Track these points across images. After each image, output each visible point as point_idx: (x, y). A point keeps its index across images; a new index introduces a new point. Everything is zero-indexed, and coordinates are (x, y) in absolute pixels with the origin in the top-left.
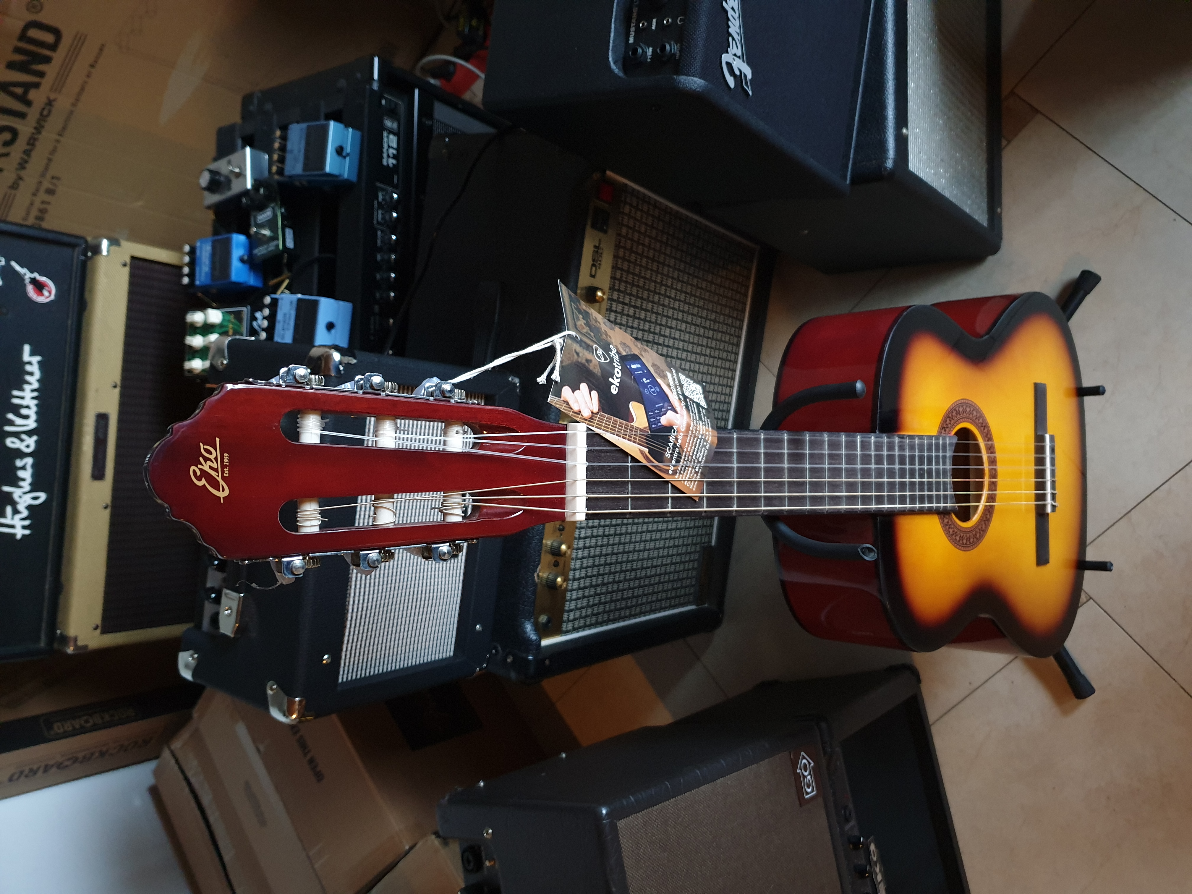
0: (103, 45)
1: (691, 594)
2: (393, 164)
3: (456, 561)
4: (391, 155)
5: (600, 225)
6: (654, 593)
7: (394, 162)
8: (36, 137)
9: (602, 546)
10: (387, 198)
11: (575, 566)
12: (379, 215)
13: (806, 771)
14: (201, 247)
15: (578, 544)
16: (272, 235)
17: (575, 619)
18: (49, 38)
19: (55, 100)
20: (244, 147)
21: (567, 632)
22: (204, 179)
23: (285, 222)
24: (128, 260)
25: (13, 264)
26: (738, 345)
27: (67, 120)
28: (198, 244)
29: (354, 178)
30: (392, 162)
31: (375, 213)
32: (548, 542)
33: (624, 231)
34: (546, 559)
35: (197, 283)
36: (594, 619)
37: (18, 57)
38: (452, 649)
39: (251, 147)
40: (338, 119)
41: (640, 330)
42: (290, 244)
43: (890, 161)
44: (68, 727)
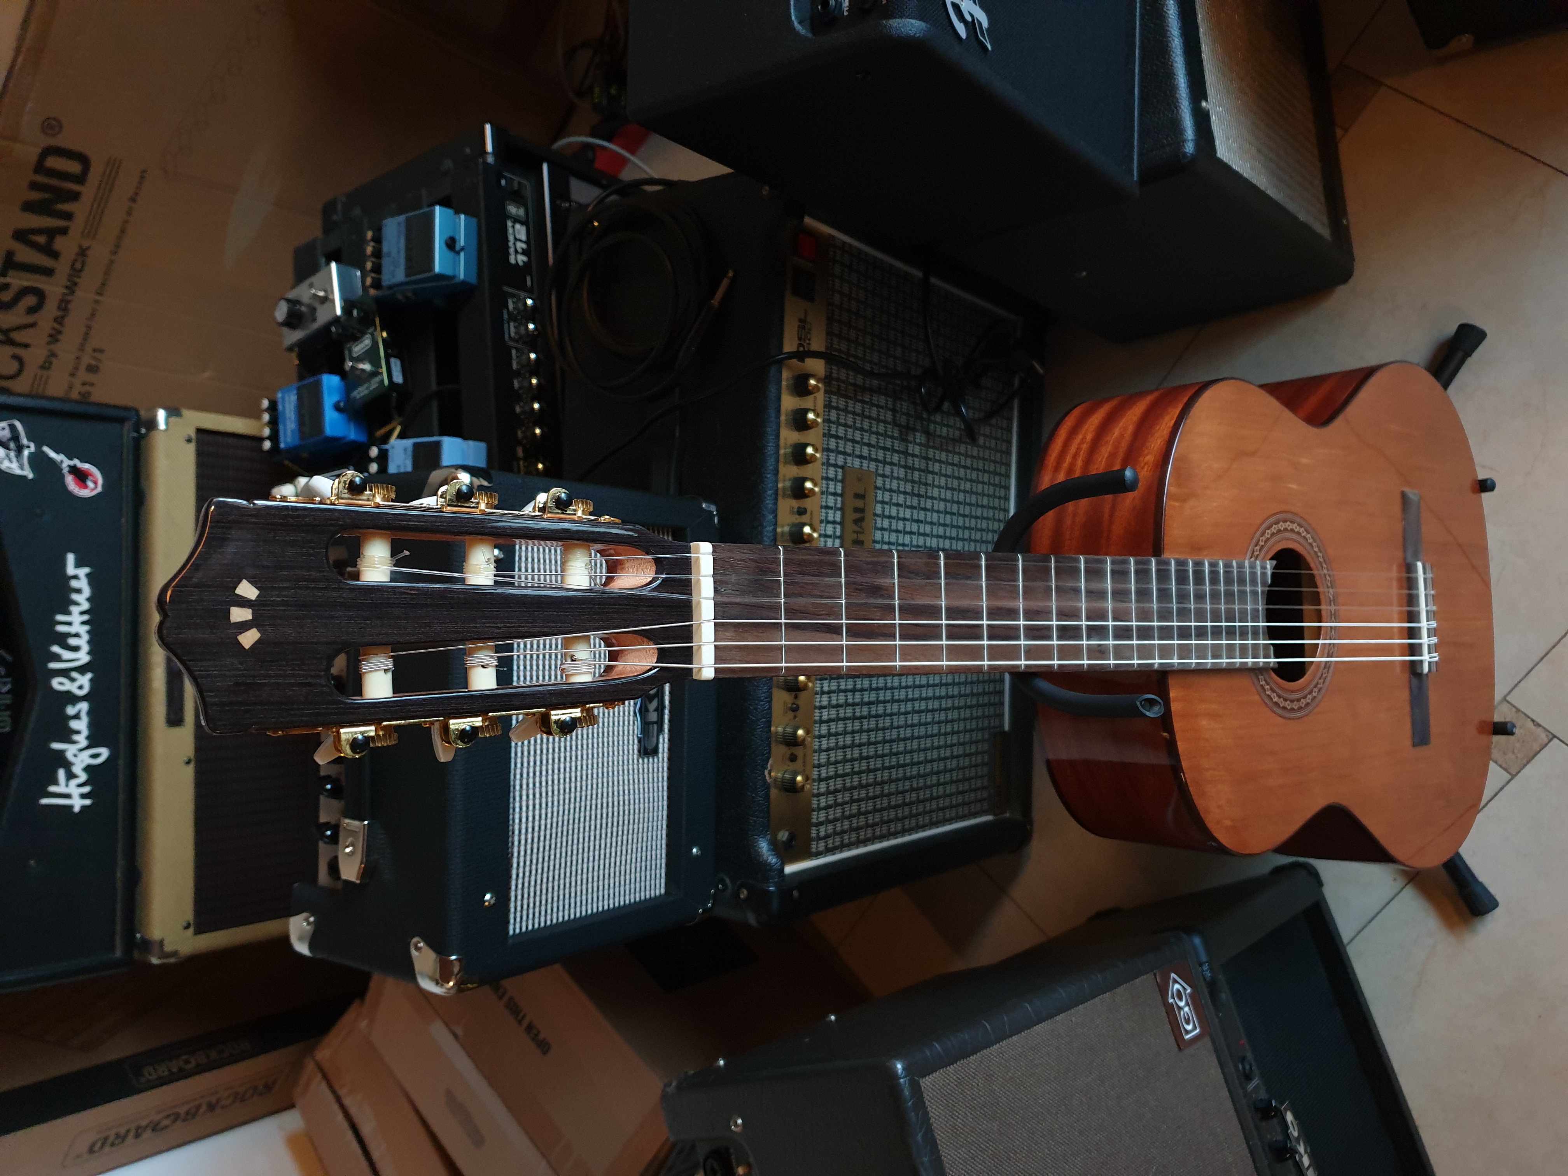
0: (144, 171)
1: (985, 799)
2: (523, 261)
3: (656, 760)
4: (520, 250)
5: (805, 291)
6: (932, 798)
7: (525, 259)
8: (68, 298)
9: (853, 732)
10: (520, 305)
11: (819, 760)
12: (512, 329)
13: (1181, 999)
14: (283, 398)
15: (819, 731)
16: (373, 369)
17: (827, 836)
18: (74, 167)
19: (89, 248)
20: (328, 263)
21: (818, 854)
22: (281, 312)
23: (389, 351)
24: (193, 434)
25: (46, 449)
26: (1008, 453)
27: (107, 272)
28: (279, 395)
29: (473, 279)
30: (522, 259)
31: (506, 326)
32: (778, 728)
33: (837, 298)
34: (779, 751)
35: (282, 445)
36: (854, 836)
37: (35, 196)
38: (663, 885)
39: (336, 262)
40: (445, 203)
41: (873, 433)
42: (398, 378)
43: (1189, 144)
44: (163, 1071)
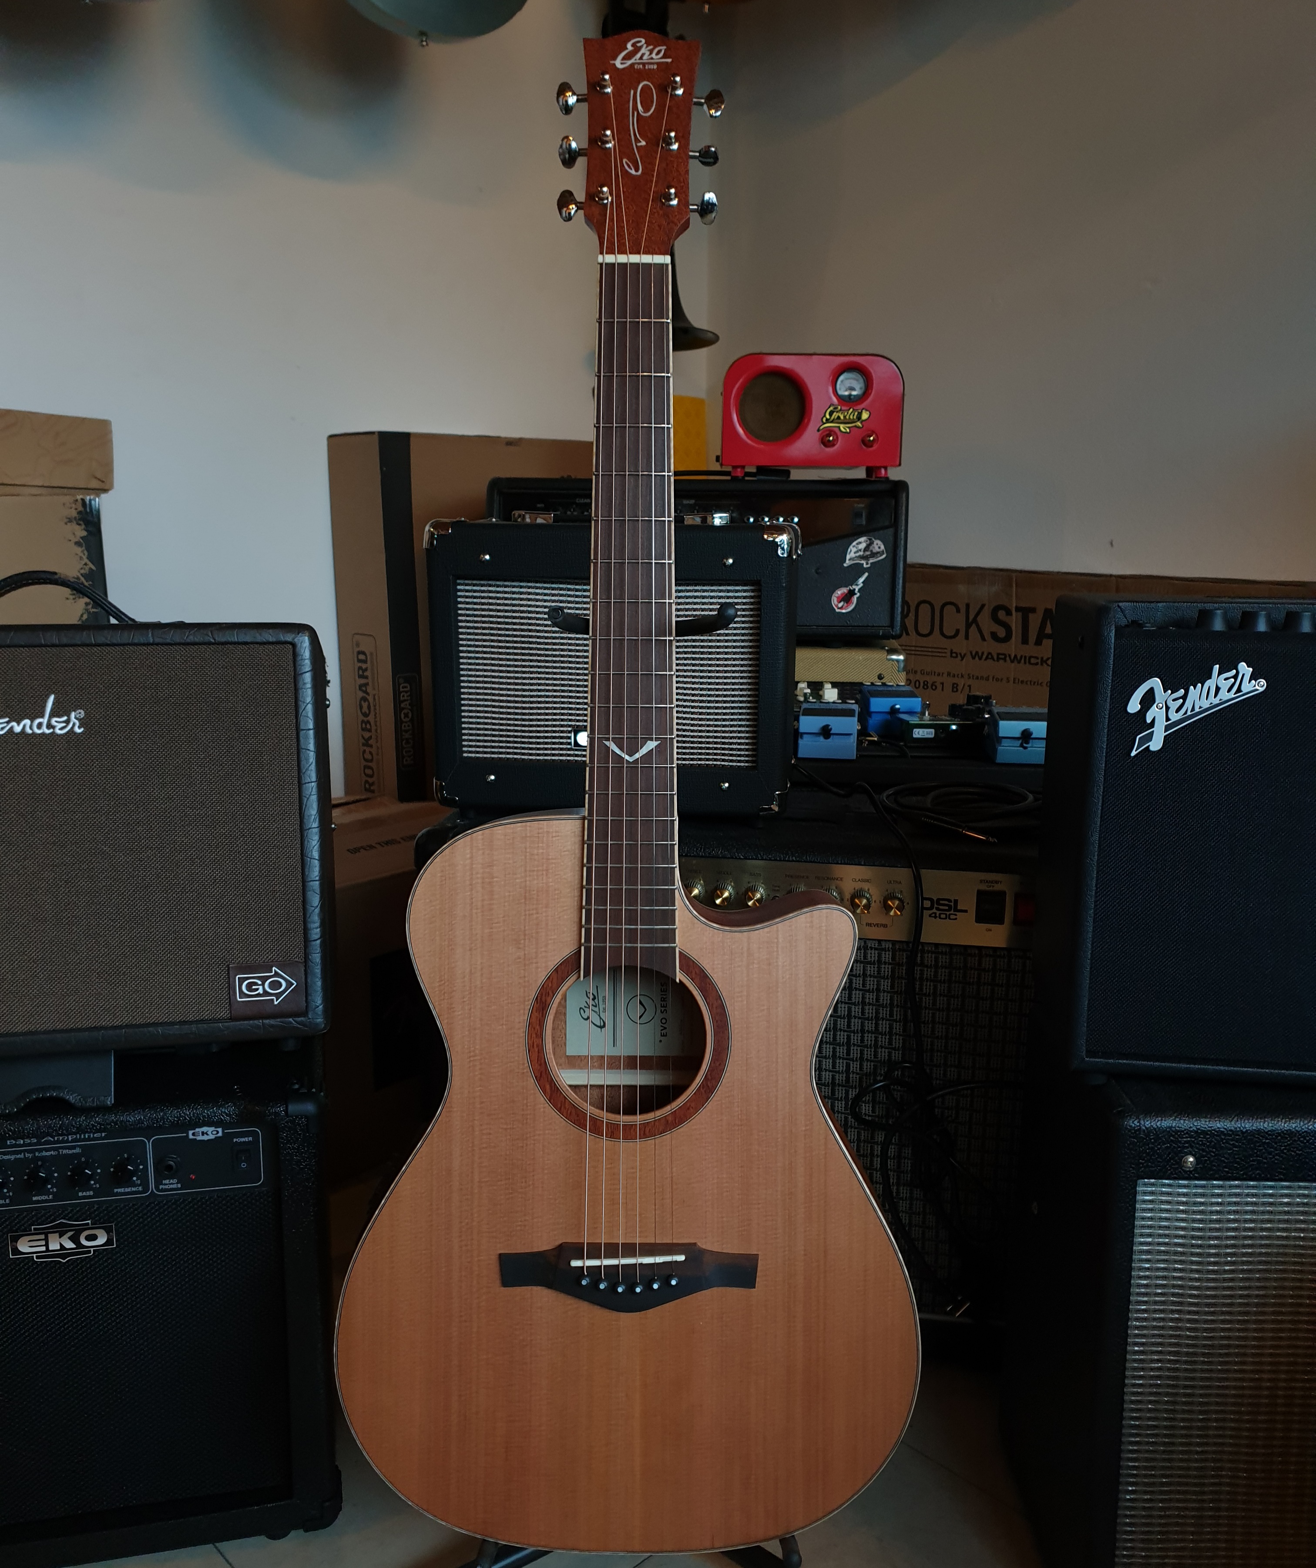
5: (984, 904)
8: (1008, 658)
25: (866, 574)
29: (1000, 760)
42: (918, 733)
43: (1136, 1122)
44: (405, 696)
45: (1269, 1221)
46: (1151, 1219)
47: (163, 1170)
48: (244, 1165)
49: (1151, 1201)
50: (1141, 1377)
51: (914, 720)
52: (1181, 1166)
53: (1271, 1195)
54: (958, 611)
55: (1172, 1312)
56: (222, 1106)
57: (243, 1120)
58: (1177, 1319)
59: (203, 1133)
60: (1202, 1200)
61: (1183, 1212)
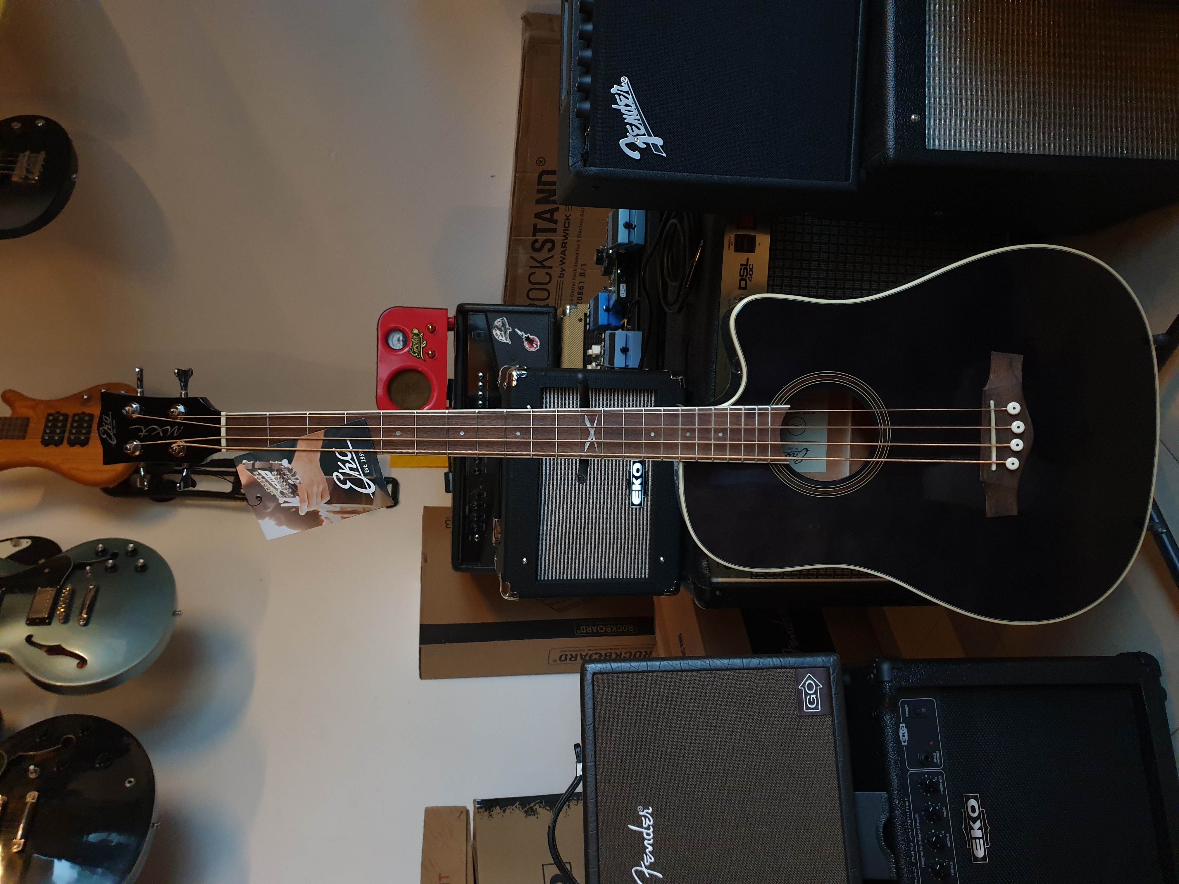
3: (641, 509)
5: (743, 248)
13: (811, 690)
16: (614, 290)
23: (621, 280)
24: (583, 317)
25: (516, 330)
27: (581, 226)
29: (642, 242)
35: (590, 328)
37: (540, 196)
38: (647, 572)
42: (623, 294)
43: (891, 151)
44: (589, 630)
45: (950, 69)
46: (950, 141)
47: (928, 761)
48: (923, 710)
49: (939, 140)
50: (1049, 145)
51: (614, 297)
52: (918, 123)
53: (934, 68)
54: (534, 273)
55: (1008, 127)
56: (886, 723)
57: (894, 709)
58: (1012, 124)
59: (904, 736)
60: (938, 110)
61: (945, 121)
